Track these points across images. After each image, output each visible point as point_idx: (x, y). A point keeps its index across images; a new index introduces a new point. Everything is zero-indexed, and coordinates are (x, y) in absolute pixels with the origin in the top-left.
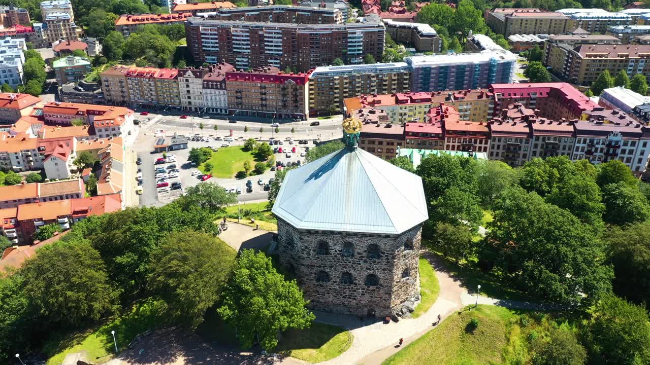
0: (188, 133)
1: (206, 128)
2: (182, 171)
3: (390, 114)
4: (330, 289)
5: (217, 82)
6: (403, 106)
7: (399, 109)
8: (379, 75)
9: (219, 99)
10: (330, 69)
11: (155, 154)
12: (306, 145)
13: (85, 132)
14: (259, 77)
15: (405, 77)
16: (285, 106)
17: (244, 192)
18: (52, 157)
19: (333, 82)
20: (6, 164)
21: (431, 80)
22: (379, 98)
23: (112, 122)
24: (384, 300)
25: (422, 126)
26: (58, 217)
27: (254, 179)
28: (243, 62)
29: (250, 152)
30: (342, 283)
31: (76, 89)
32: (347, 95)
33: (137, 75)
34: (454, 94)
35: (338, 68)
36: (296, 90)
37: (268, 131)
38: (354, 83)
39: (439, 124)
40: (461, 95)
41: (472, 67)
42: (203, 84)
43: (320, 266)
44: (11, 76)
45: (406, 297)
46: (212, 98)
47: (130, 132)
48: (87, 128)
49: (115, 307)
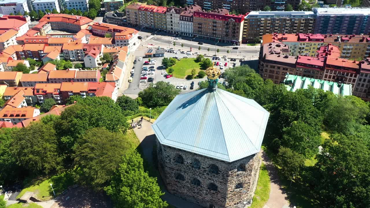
0: (166, 47)
1: (177, 45)
2: (156, 70)
3: (293, 47)
4: (185, 186)
5: (188, 17)
6: (302, 42)
7: (299, 44)
8: (292, 19)
9: (188, 27)
10: (259, 13)
11: (145, 59)
12: (235, 62)
13: (110, 42)
14: (213, 16)
15: (311, 22)
16: (227, 35)
17: (188, 89)
18: (88, 55)
19: (260, 22)
20: (67, 56)
21: (330, 25)
22: (286, 35)
23: (124, 37)
24: (221, 201)
25: (310, 60)
26: (81, 92)
27: (196, 81)
28: (208, 5)
29: (199, 63)
30: (192, 183)
31: (113, 15)
32: (268, 31)
33: (145, 9)
34: (342, 37)
35: (265, 13)
36: (235, 25)
37: (212, 50)
38: (274, 23)
39: (323, 59)
40: (347, 38)
41: (362, 17)
42: (180, 18)
43: (177, 170)
44: (83, 5)
45: (240, 201)
46: (184, 26)
47: (135, 43)
48: (111, 39)
49: (59, 167)
